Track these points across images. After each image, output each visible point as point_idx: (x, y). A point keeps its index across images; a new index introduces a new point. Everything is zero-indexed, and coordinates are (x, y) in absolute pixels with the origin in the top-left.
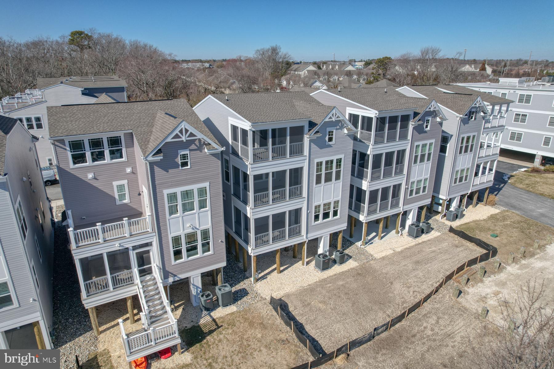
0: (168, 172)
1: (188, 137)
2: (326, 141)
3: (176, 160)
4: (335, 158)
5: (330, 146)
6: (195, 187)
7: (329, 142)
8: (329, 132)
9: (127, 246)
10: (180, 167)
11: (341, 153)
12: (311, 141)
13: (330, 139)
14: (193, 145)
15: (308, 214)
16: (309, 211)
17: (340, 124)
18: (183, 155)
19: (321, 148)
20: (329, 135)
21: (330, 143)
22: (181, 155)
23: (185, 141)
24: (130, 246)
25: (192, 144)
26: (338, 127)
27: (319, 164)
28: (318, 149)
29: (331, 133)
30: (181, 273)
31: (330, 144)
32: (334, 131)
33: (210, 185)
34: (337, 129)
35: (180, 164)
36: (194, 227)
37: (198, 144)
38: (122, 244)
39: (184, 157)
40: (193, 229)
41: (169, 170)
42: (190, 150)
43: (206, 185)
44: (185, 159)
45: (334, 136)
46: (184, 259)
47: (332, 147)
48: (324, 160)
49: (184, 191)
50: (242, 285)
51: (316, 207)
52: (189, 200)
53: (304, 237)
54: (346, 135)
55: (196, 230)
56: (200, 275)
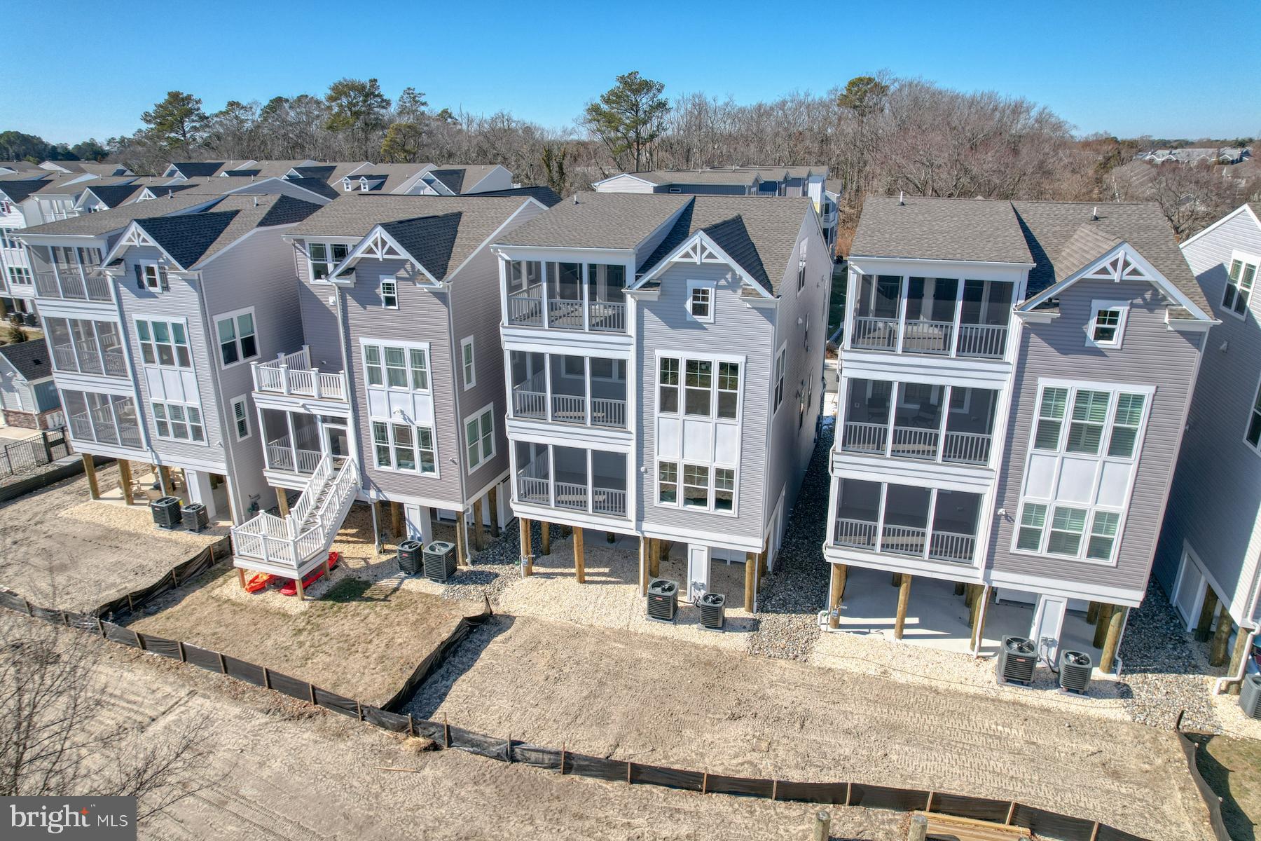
0: (365, 308)
1: (386, 254)
2: (685, 311)
3: (377, 291)
4: (716, 359)
5: (700, 326)
6: (406, 345)
7: (694, 317)
8: (696, 291)
9: (314, 412)
10: (383, 305)
11: (736, 352)
12: (640, 306)
13: (700, 310)
14: (403, 270)
16: (643, 469)
17: (729, 276)
18: (387, 284)
19: (674, 325)
20: (695, 298)
21: (700, 319)
22: (383, 284)
23: (381, 260)
24: (318, 412)
25: (401, 268)
26: (722, 283)
27: (669, 366)
28: (662, 326)
29: (699, 294)
30: (390, 490)
31: (699, 321)
32: (712, 292)
33: (430, 349)
34: (718, 287)
35: (383, 299)
36: (407, 418)
37: (409, 270)
38: (308, 406)
39: (389, 288)
40: (405, 419)
41: (367, 306)
42: (398, 279)
43: (425, 346)
44: (391, 293)
45: (711, 303)
46: (393, 468)
47: (706, 329)
48: (683, 356)
49: (389, 348)
50: (496, 568)
51: (663, 465)
52: (397, 366)
53: (633, 525)
54: (748, 306)
55: (410, 424)
56: (418, 507)
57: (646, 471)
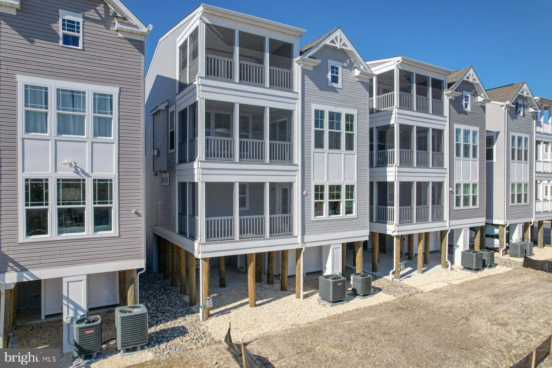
0: (32, 42)
2: (328, 79)
3: (54, 26)
4: (343, 111)
5: (334, 90)
6: (88, 88)
7: (333, 83)
8: (333, 67)
10: (61, 43)
11: (353, 107)
12: (304, 72)
13: (335, 79)
14: (93, 11)
15: (303, 197)
16: (305, 193)
17: (348, 61)
18: (69, 22)
19: (321, 88)
20: (333, 72)
21: (335, 85)
22: (64, 21)
25: (90, 9)
27: (319, 114)
28: (315, 88)
29: (334, 69)
31: (335, 86)
32: (340, 68)
33: (120, 94)
34: (343, 67)
35: (61, 36)
36: (79, 170)
37: (101, 12)
39: (71, 25)
40: (77, 172)
41: (36, 40)
42: (85, 18)
43: (114, 91)
44: (73, 31)
45: (340, 76)
47: (338, 92)
48: (327, 109)
49: (63, 90)
50: (179, 322)
51: (317, 187)
52: (69, 110)
53: (299, 239)
54: (358, 80)
55: (84, 177)
56: (85, 277)
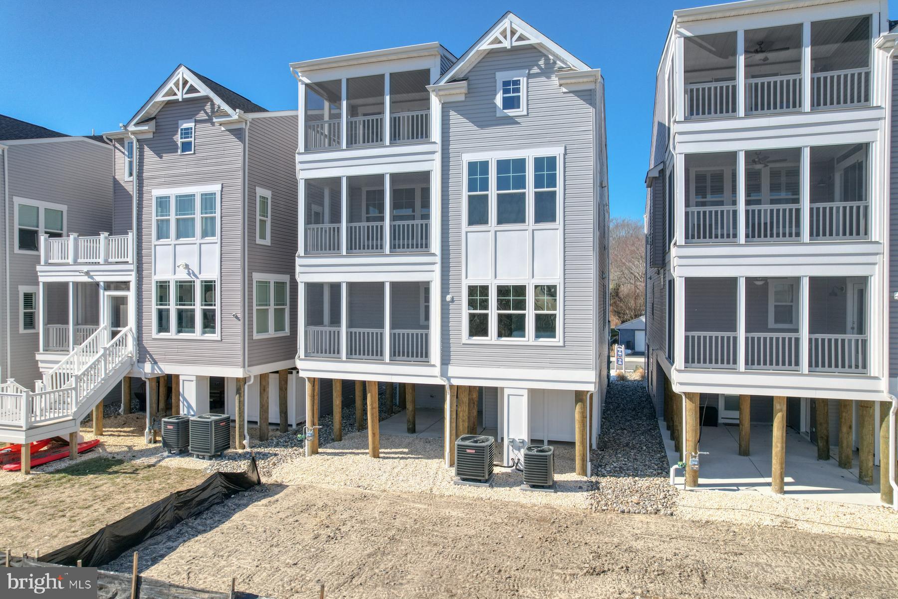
0: (161, 157)
1: (188, 92)
2: (495, 106)
3: (175, 138)
4: (530, 154)
5: (511, 121)
6: (197, 190)
7: (505, 111)
8: (506, 84)
9: (98, 279)
10: (180, 151)
11: (551, 143)
12: (446, 108)
13: (511, 103)
14: (202, 112)
15: (445, 307)
16: (448, 298)
17: (542, 62)
18: (186, 129)
19: (482, 124)
20: (506, 91)
21: (511, 112)
22: (182, 130)
23: (180, 100)
24: (101, 279)
25: (200, 111)
26: (535, 70)
27: (478, 170)
28: (471, 126)
29: (511, 86)
30: (165, 361)
31: (511, 114)
32: (523, 81)
33: (222, 191)
34: (529, 76)
35: (180, 145)
36: (191, 272)
37: (209, 111)
38: (92, 273)
39: (187, 133)
40: (189, 274)
41: (164, 155)
42: (196, 122)
43: (215, 188)
44: (188, 137)
45: (523, 94)
46: (172, 333)
47: (519, 123)
48: (492, 157)
49: (181, 196)
51: (472, 290)
52: (188, 214)
53: (437, 371)
54: (565, 90)
55: (194, 278)
56: (194, 378)
57: (453, 301)
